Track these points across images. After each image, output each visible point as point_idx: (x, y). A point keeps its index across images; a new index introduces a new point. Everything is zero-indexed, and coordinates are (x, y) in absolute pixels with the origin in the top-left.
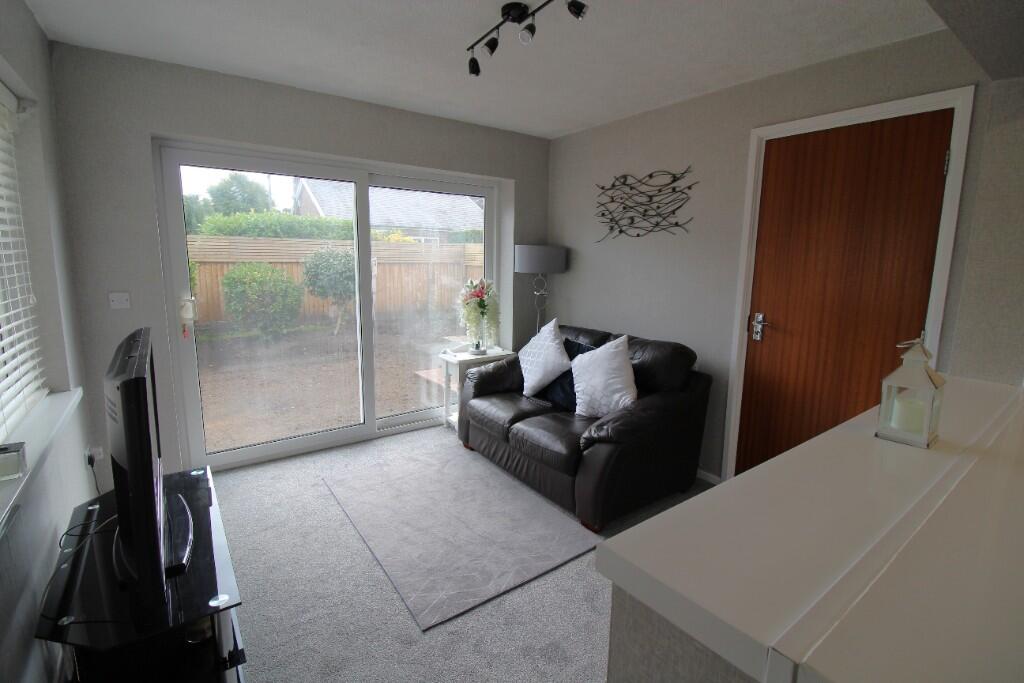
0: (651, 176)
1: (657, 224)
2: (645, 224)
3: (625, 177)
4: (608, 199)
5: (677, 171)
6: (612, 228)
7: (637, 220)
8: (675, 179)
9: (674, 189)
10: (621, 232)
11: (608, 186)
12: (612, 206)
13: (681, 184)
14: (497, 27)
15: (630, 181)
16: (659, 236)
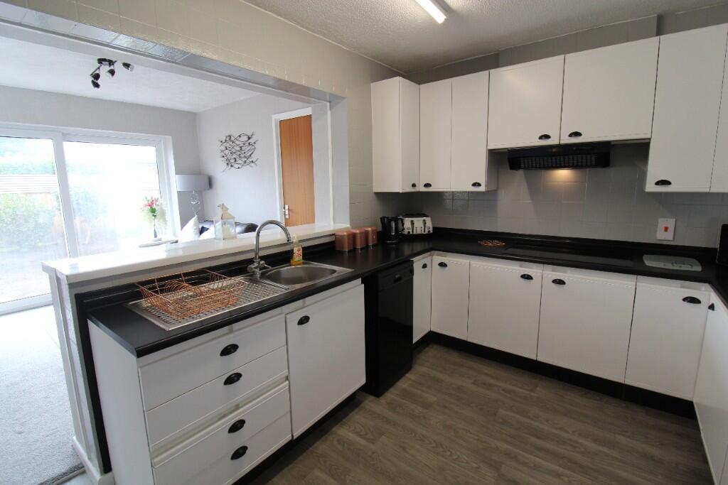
0: (240, 136)
1: (245, 162)
2: (240, 162)
3: (230, 136)
4: (224, 149)
5: (250, 134)
6: (228, 164)
7: (237, 159)
8: (249, 138)
9: (249, 143)
10: (232, 166)
11: (224, 141)
12: (227, 152)
13: (252, 141)
14: (99, 68)
15: (232, 138)
16: (246, 168)
